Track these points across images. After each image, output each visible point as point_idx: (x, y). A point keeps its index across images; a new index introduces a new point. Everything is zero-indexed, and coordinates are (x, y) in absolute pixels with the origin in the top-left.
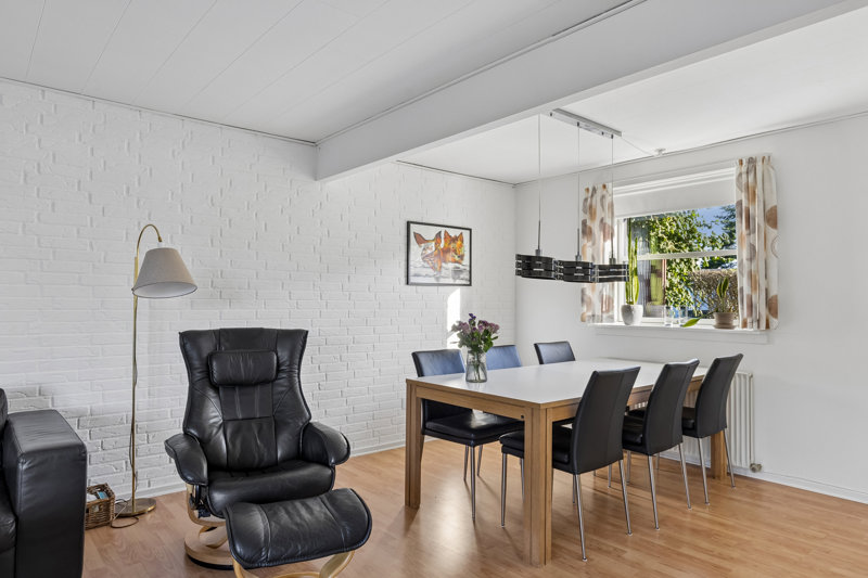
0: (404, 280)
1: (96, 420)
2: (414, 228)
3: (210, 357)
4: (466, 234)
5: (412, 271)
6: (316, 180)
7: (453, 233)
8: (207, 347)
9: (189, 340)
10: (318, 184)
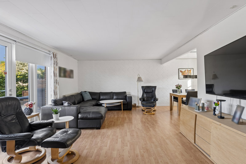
0: (178, 78)
1: (135, 96)
2: (180, 70)
3: (145, 89)
4: (192, 69)
5: (180, 77)
6: (161, 64)
7: (189, 70)
8: (144, 88)
9: (142, 87)
10: (162, 65)
